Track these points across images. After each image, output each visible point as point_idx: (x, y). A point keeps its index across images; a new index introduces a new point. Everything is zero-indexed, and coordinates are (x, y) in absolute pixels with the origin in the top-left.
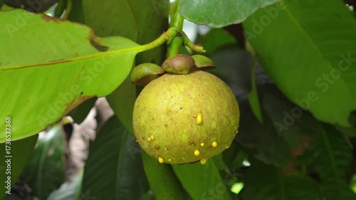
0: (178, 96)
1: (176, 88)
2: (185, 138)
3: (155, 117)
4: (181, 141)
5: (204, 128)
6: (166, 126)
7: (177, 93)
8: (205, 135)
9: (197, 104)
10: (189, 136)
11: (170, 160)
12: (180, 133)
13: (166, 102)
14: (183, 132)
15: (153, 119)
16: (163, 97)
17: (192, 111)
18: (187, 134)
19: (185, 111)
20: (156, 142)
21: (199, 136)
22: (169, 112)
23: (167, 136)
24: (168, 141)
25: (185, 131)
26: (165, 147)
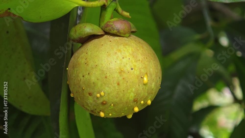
0: (128, 58)
1: (125, 49)
2: (132, 96)
3: (108, 75)
4: (128, 98)
5: (147, 88)
6: (118, 84)
7: (127, 54)
8: (146, 94)
9: (144, 66)
10: (135, 94)
11: (110, 115)
12: (129, 91)
13: (118, 62)
14: (132, 91)
15: (106, 77)
16: (115, 57)
17: (140, 72)
18: (134, 93)
19: (135, 72)
20: (105, 99)
21: (142, 95)
22: (121, 72)
23: (117, 94)
24: (117, 98)
25: (134, 90)
26: (112, 103)
